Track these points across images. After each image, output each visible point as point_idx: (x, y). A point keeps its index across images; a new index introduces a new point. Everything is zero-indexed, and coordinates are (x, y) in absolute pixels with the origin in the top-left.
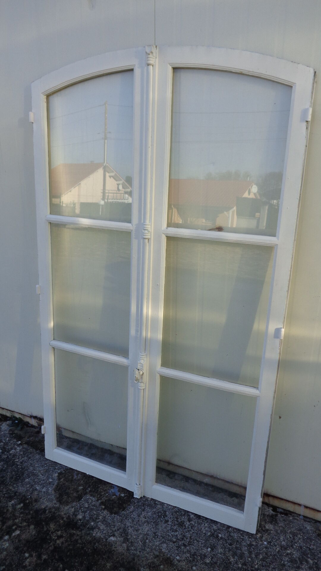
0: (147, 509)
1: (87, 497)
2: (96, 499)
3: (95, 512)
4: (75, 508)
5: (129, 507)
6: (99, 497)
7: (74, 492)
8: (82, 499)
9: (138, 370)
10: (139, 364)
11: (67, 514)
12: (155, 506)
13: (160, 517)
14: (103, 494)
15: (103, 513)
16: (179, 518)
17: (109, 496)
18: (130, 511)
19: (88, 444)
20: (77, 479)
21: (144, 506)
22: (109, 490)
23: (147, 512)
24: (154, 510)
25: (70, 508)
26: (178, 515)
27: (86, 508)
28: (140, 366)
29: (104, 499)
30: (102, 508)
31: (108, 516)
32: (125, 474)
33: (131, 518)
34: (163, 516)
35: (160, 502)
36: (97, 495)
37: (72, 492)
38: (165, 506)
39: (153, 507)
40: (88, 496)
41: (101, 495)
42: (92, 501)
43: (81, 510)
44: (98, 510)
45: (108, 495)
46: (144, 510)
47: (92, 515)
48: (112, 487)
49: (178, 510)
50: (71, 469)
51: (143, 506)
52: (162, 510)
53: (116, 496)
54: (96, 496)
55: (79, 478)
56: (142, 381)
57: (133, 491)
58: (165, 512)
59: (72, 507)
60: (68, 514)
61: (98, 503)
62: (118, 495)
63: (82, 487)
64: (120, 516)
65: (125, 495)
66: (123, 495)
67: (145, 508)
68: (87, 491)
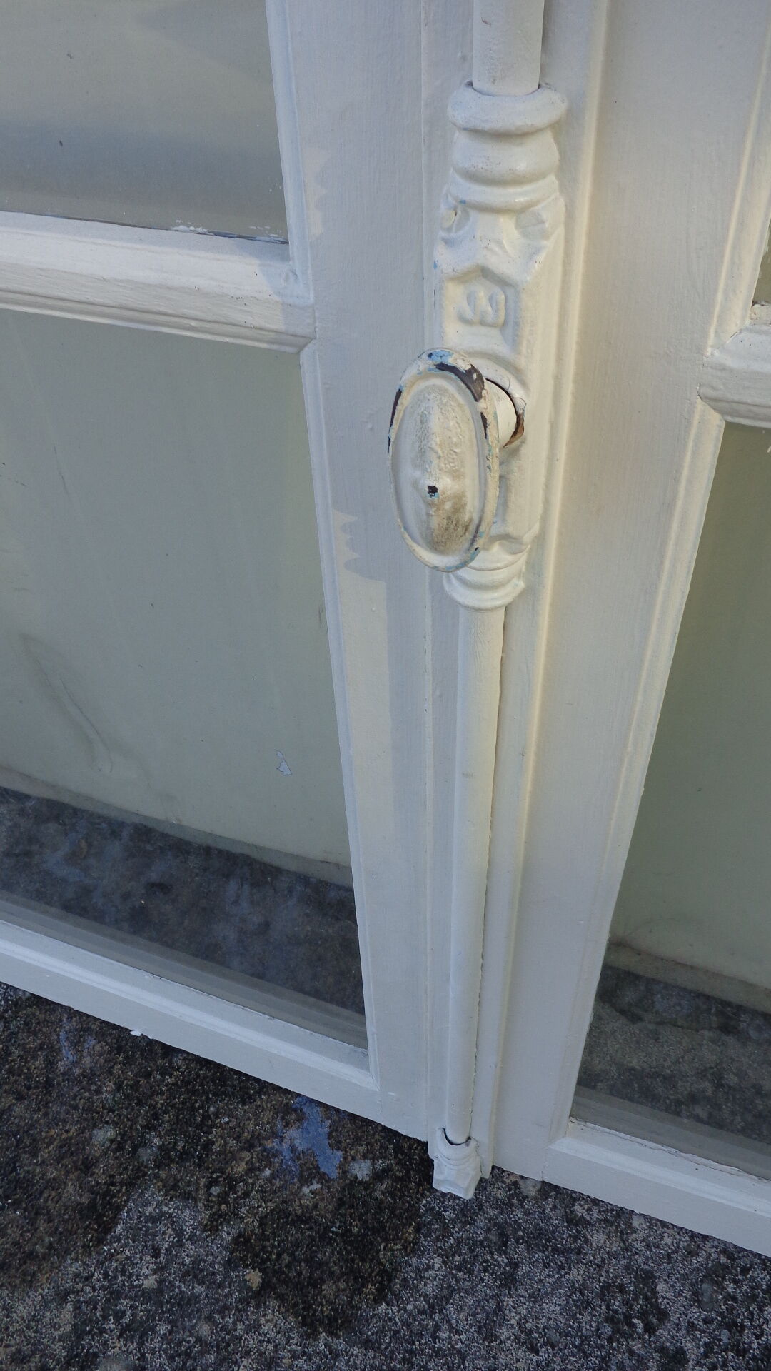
0: (532, 1268)
1: (146, 1204)
2: (205, 1216)
3: (205, 1330)
4: (77, 1307)
5: (414, 1260)
6: (223, 1199)
7: (67, 1173)
8: (119, 1229)
9: (471, 380)
10: (455, 295)
11: (33, 1353)
12: (575, 1238)
13: (619, 1324)
14: (242, 1168)
15: (257, 1326)
16: (743, 1327)
17: (278, 1183)
18: (426, 1296)
19: (122, 824)
20: (77, 1071)
21: (505, 1244)
22: (274, 1134)
23: (535, 1298)
24: (577, 1274)
25: (46, 1304)
26: (734, 1299)
27: (146, 1295)
28: (463, 320)
29: (252, 1211)
30: (244, 1286)
31: (295, 1356)
32: (363, 1064)
33: (437, 1353)
34: (643, 1315)
35: (596, 1202)
36: (208, 1186)
37: (52, 1173)
38: (640, 1235)
39: (565, 1251)
40: (152, 1200)
41: (231, 1183)
42: (179, 1233)
43: (117, 1322)
44: (223, 1310)
45: (273, 1176)
46: (509, 1281)
47: (188, 1355)
48: (287, 1109)
49: (723, 1260)
50: (37, 1001)
51: (503, 1247)
52: (627, 1268)
53: (323, 1178)
54: (202, 1192)
55: (87, 1061)
56: (511, 530)
57: (423, 1139)
58: (647, 1278)
59: (62, 1297)
60: (37, 1359)
61: (215, 1251)
62: (334, 1173)
63: (111, 1133)
64: (367, 1344)
65: (381, 1164)
66: (362, 1170)
67: (516, 1266)
68: (146, 1155)
